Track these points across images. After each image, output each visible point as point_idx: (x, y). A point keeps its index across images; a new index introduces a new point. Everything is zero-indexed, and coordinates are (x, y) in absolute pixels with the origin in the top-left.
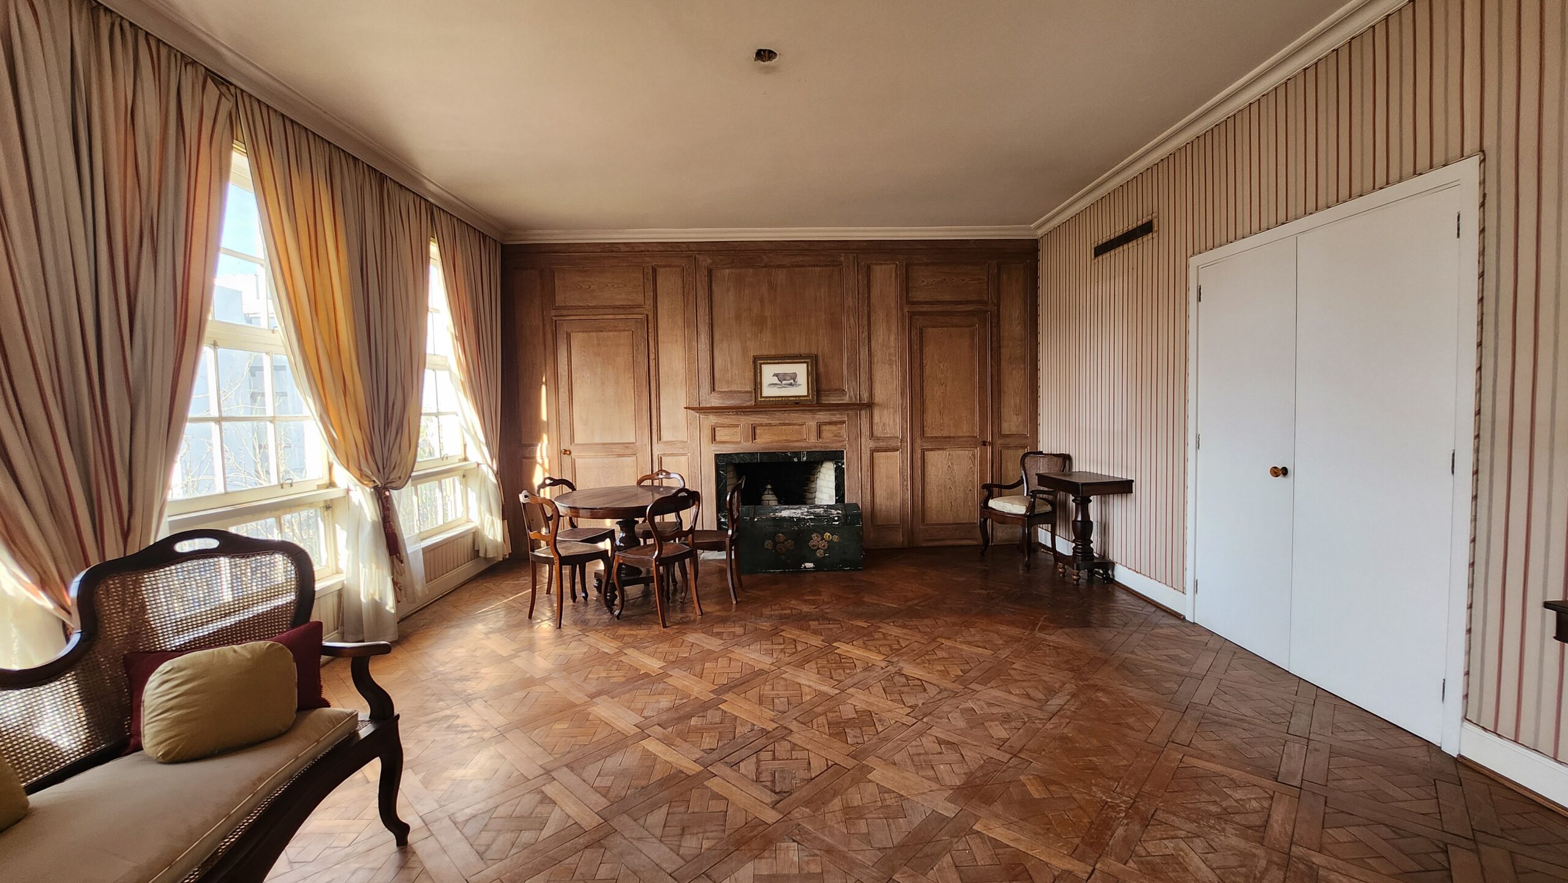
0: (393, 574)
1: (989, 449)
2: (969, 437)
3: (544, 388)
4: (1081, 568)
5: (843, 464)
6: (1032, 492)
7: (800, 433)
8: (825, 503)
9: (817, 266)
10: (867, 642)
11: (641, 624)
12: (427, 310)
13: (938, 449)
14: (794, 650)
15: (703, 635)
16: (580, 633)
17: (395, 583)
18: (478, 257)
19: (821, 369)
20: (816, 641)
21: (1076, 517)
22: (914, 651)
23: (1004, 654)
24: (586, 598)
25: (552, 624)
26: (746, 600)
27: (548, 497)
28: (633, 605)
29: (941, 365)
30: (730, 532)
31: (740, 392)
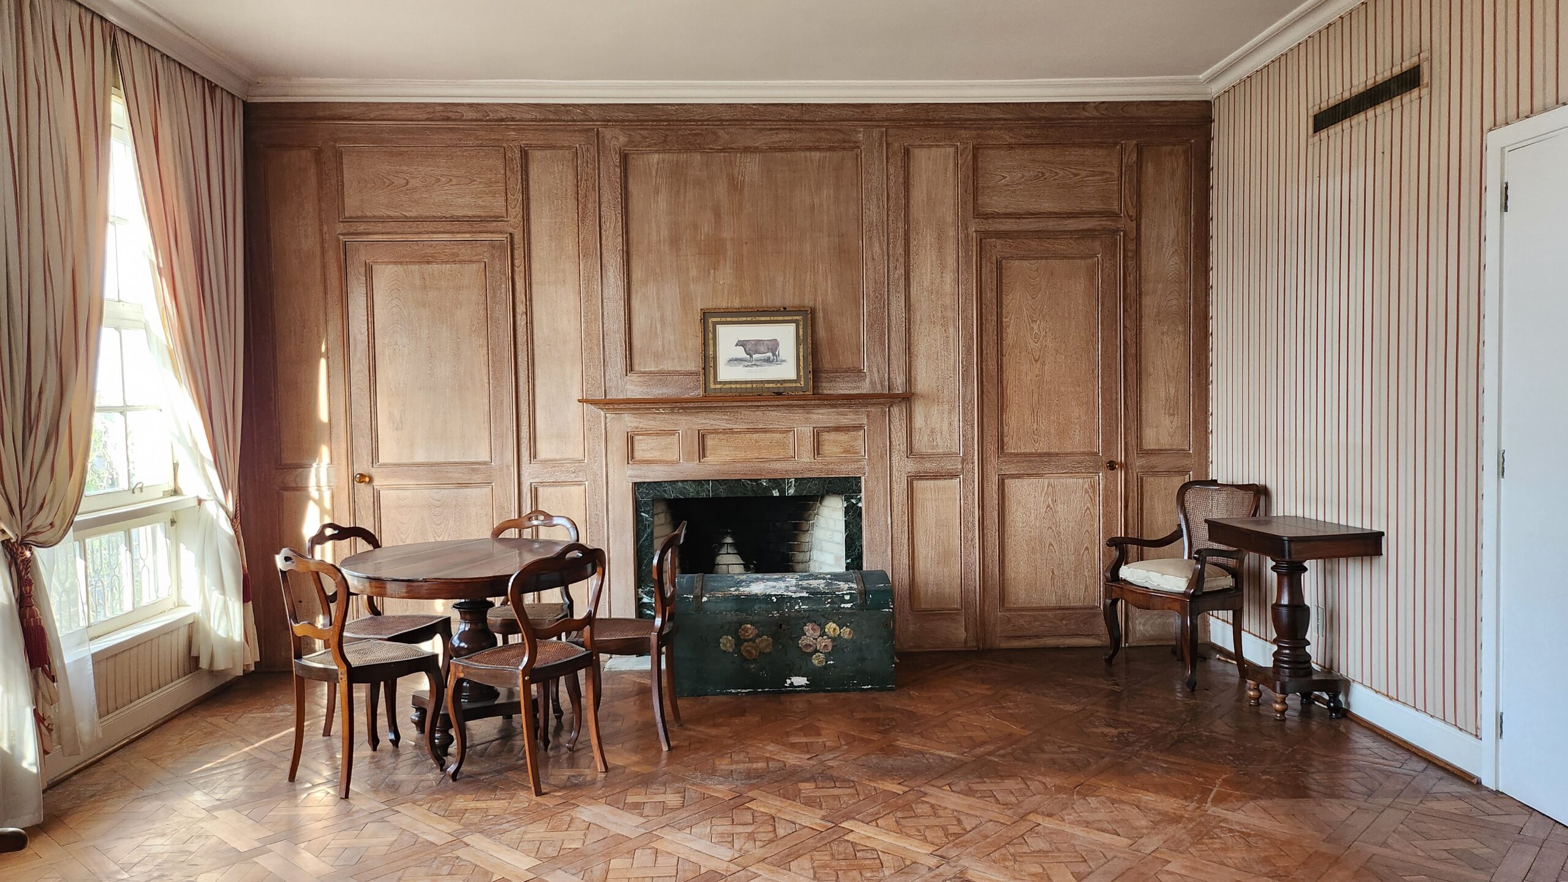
0: (36, 701)
1: (1121, 475)
2: (1083, 453)
3: (323, 363)
4: (1288, 689)
5: (860, 500)
6: (1199, 552)
7: (784, 446)
8: (827, 569)
9: (817, 149)
10: (903, 822)
11: (496, 788)
12: (106, 219)
13: (1029, 475)
14: (771, 835)
15: (609, 808)
16: (384, 807)
17: (39, 719)
18: (200, 124)
19: (822, 333)
20: (811, 819)
21: (1279, 597)
22: (987, 837)
23: (1152, 843)
24: (396, 742)
25: (331, 791)
26: (687, 743)
27: (329, 560)
28: (482, 754)
29: (1035, 327)
30: (658, 622)
31: (679, 373)
